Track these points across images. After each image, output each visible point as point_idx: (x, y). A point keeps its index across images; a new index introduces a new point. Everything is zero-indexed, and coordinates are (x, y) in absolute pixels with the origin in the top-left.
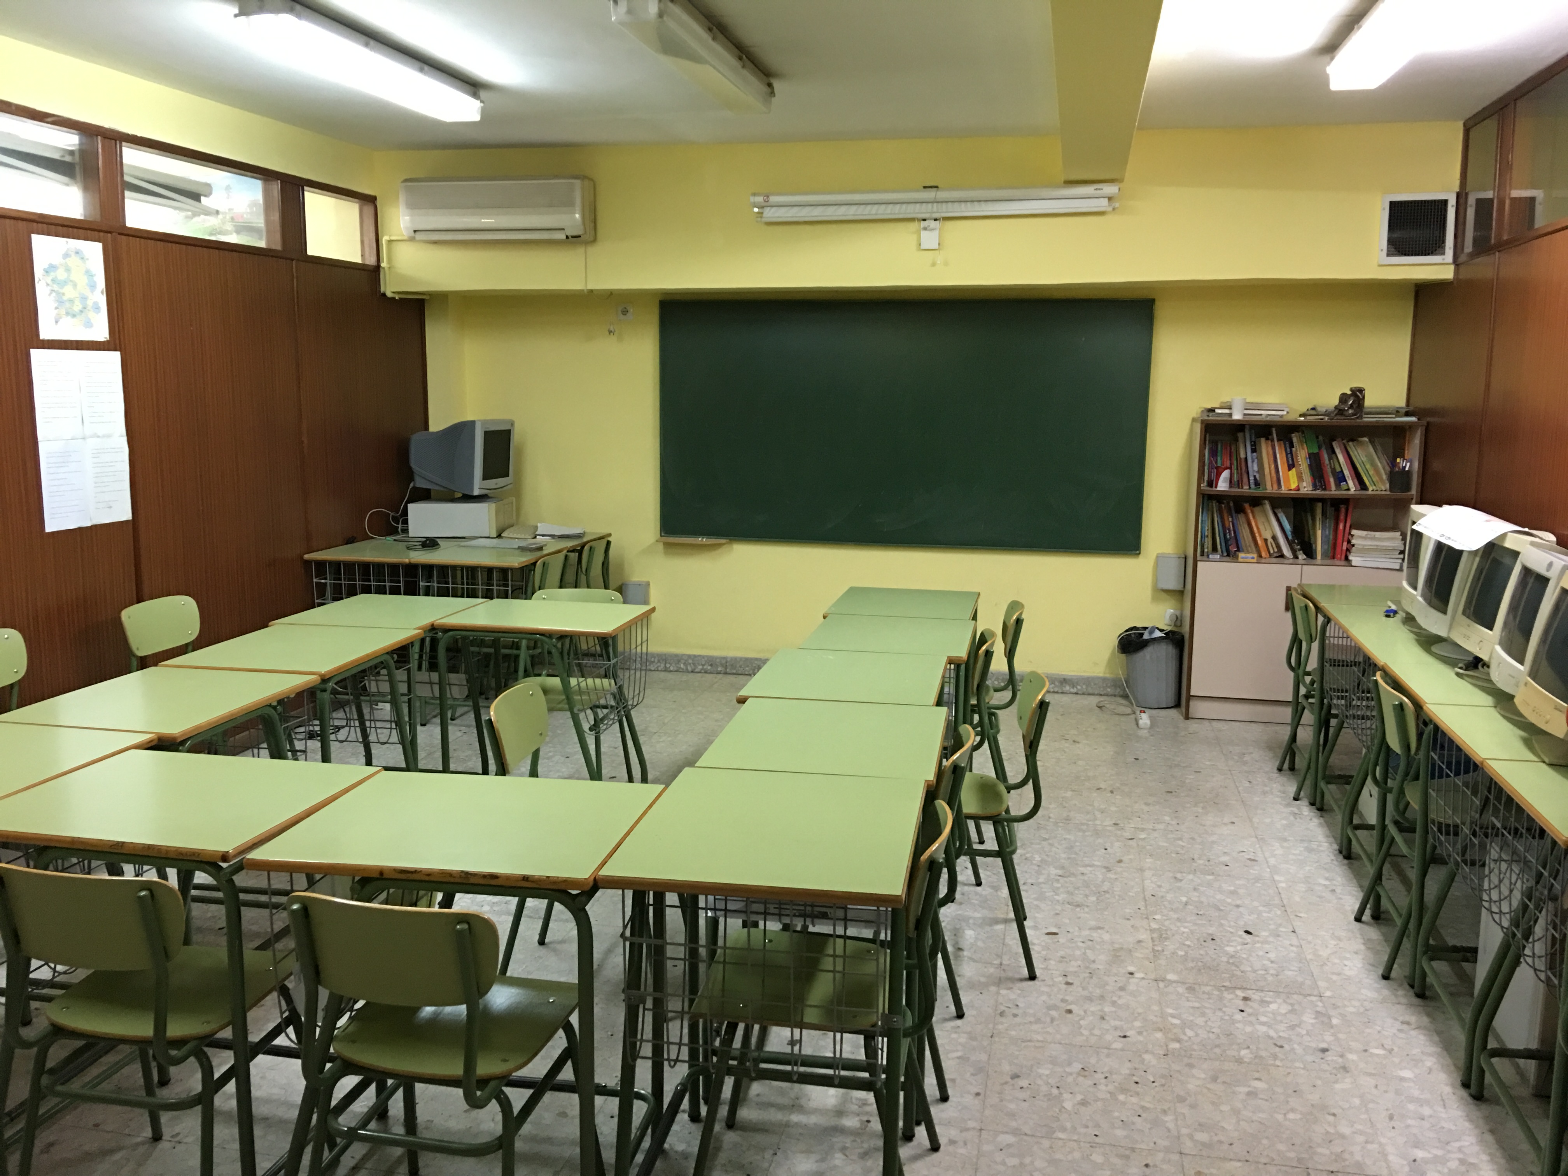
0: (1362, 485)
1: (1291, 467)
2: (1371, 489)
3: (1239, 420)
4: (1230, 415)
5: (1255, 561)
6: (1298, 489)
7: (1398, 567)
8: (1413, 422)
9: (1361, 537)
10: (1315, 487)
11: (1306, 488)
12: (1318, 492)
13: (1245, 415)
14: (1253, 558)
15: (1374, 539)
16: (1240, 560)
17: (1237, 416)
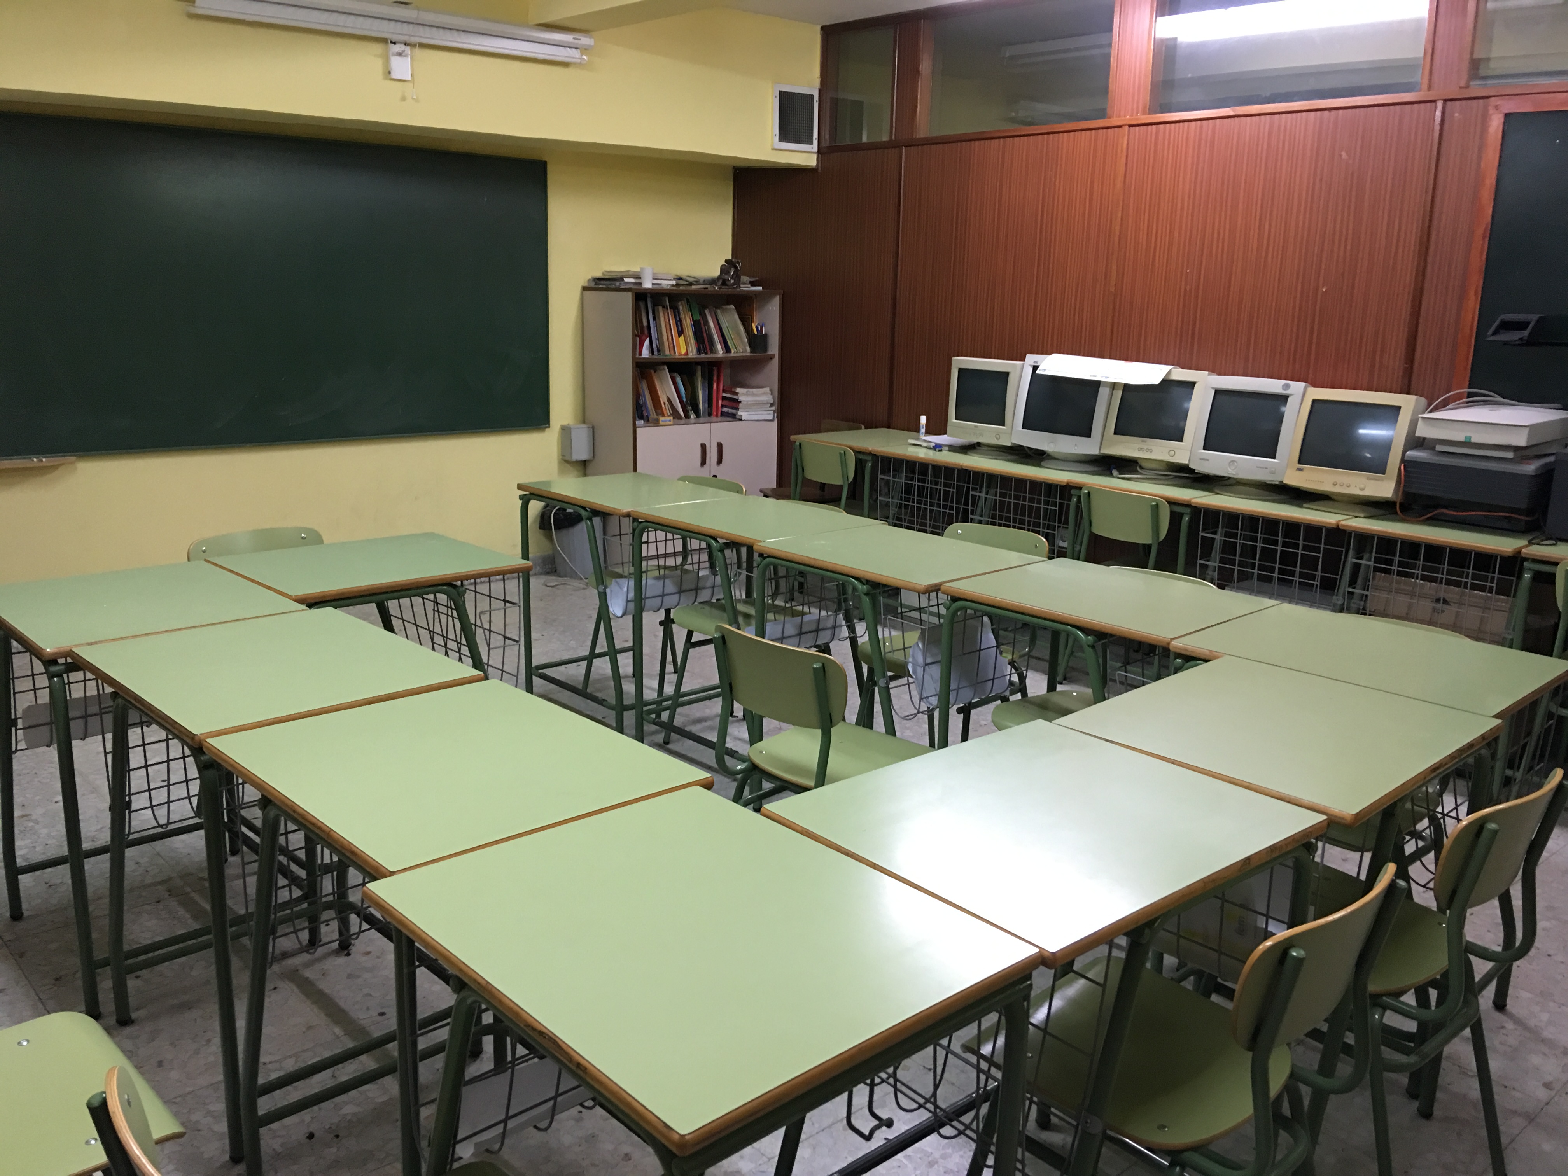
0: (727, 350)
1: (681, 332)
2: (733, 352)
3: (649, 289)
4: (640, 284)
5: (671, 423)
6: (687, 354)
7: (771, 418)
8: (759, 291)
9: (743, 394)
10: (699, 352)
11: (693, 354)
12: (703, 356)
13: (653, 284)
14: (670, 421)
15: (754, 395)
16: (661, 423)
17: (647, 284)
